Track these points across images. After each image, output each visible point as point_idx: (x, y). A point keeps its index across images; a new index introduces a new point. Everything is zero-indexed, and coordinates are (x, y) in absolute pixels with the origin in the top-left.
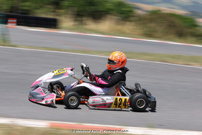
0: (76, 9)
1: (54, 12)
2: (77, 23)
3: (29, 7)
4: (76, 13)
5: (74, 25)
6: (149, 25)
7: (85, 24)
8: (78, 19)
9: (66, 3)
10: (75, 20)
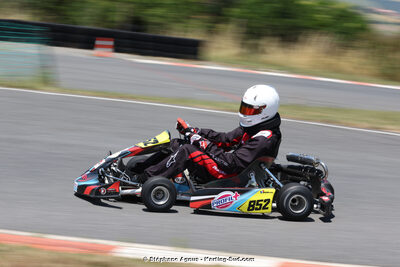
3: (161, 17)
6: (390, 56)
7: (263, 52)
8: (251, 42)
9: (236, 11)
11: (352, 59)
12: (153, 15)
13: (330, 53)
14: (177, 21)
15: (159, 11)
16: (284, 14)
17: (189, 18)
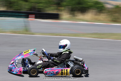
2: (71, 16)
4: (71, 9)
7: (76, 16)
8: (72, 13)
9: (65, 3)
11: (102, 16)
12: (40, 6)
13: (96, 15)
14: (46, 7)
15: (41, 5)
16: (79, 3)
17: (50, 6)
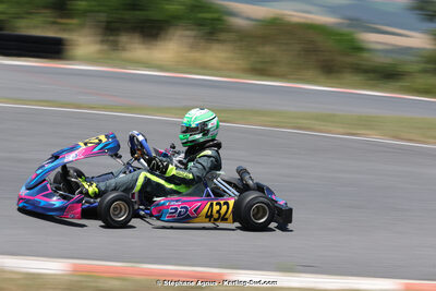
0: (103, 17)
1: (54, 23)
2: (105, 47)
5: (100, 52)
6: (260, 49)
7: (124, 49)
8: (111, 38)
10: (102, 42)
17: (30, 13)
